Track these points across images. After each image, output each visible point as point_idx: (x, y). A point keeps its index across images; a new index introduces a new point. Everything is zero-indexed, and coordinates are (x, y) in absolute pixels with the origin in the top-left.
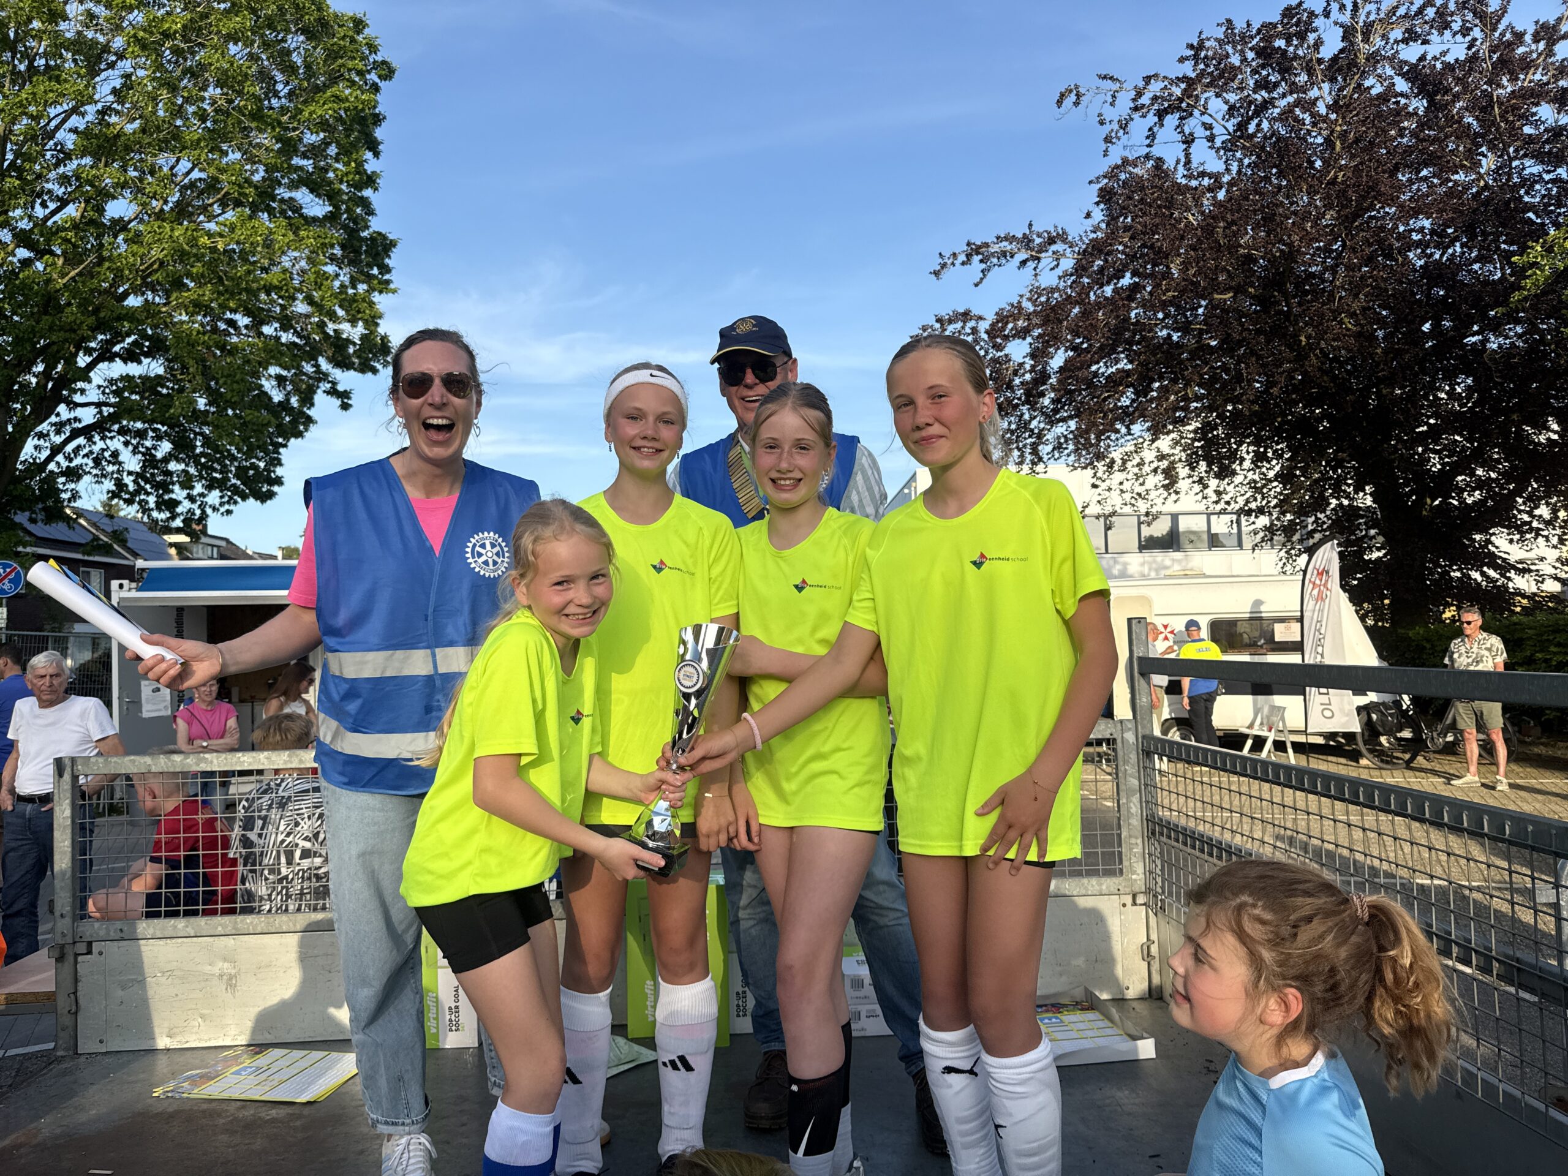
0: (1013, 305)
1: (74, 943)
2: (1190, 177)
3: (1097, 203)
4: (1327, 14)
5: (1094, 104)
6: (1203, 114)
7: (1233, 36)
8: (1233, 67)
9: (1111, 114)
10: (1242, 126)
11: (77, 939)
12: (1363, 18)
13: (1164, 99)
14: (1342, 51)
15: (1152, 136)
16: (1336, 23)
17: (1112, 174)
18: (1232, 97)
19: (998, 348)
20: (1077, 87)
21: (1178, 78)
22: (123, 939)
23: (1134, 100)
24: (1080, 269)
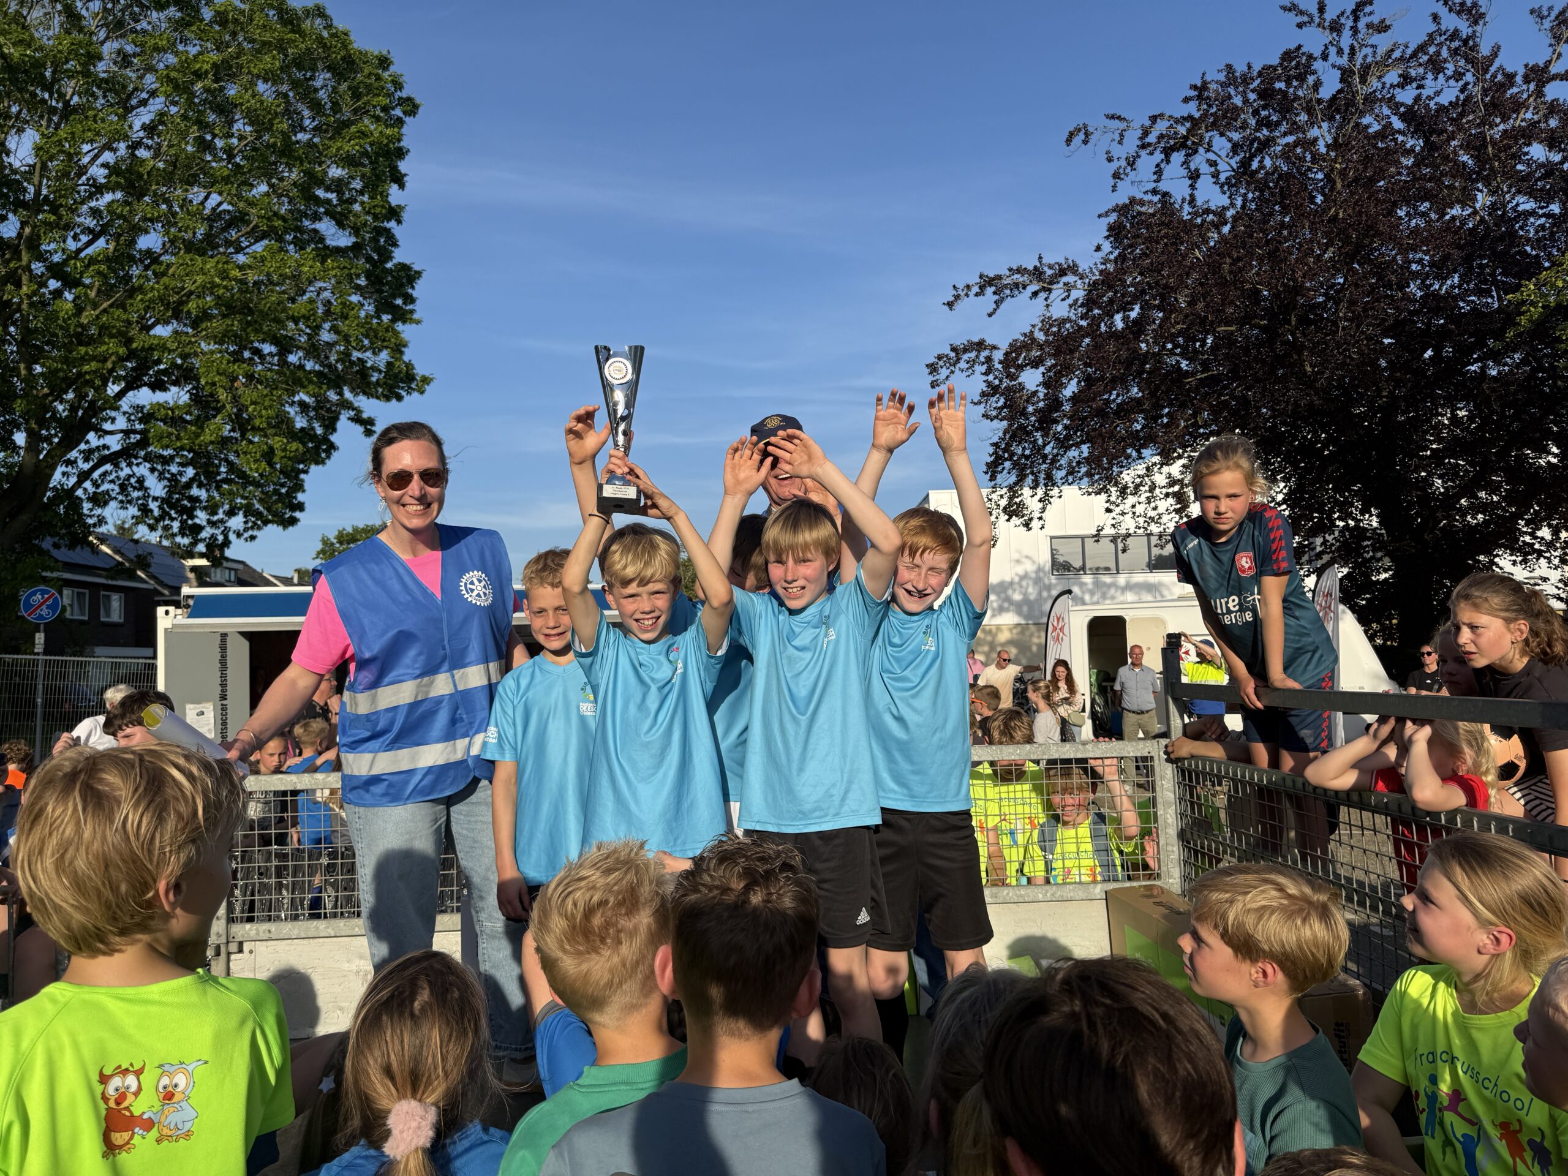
0: (1025, 335)
1: (228, 943)
2: (1197, 215)
3: (1107, 237)
4: (1325, 57)
6: (1208, 150)
7: (1234, 79)
8: (1236, 108)
9: (1118, 151)
10: (1245, 164)
11: (230, 940)
12: (1359, 60)
13: (1169, 137)
14: (1340, 91)
15: (1159, 172)
16: (1334, 66)
17: (1122, 210)
18: (1236, 136)
19: (1012, 377)
20: (1085, 126)
21: (1183, 118)
22: (271, 939)
23: (1141, 139)
24: (1090, 302)
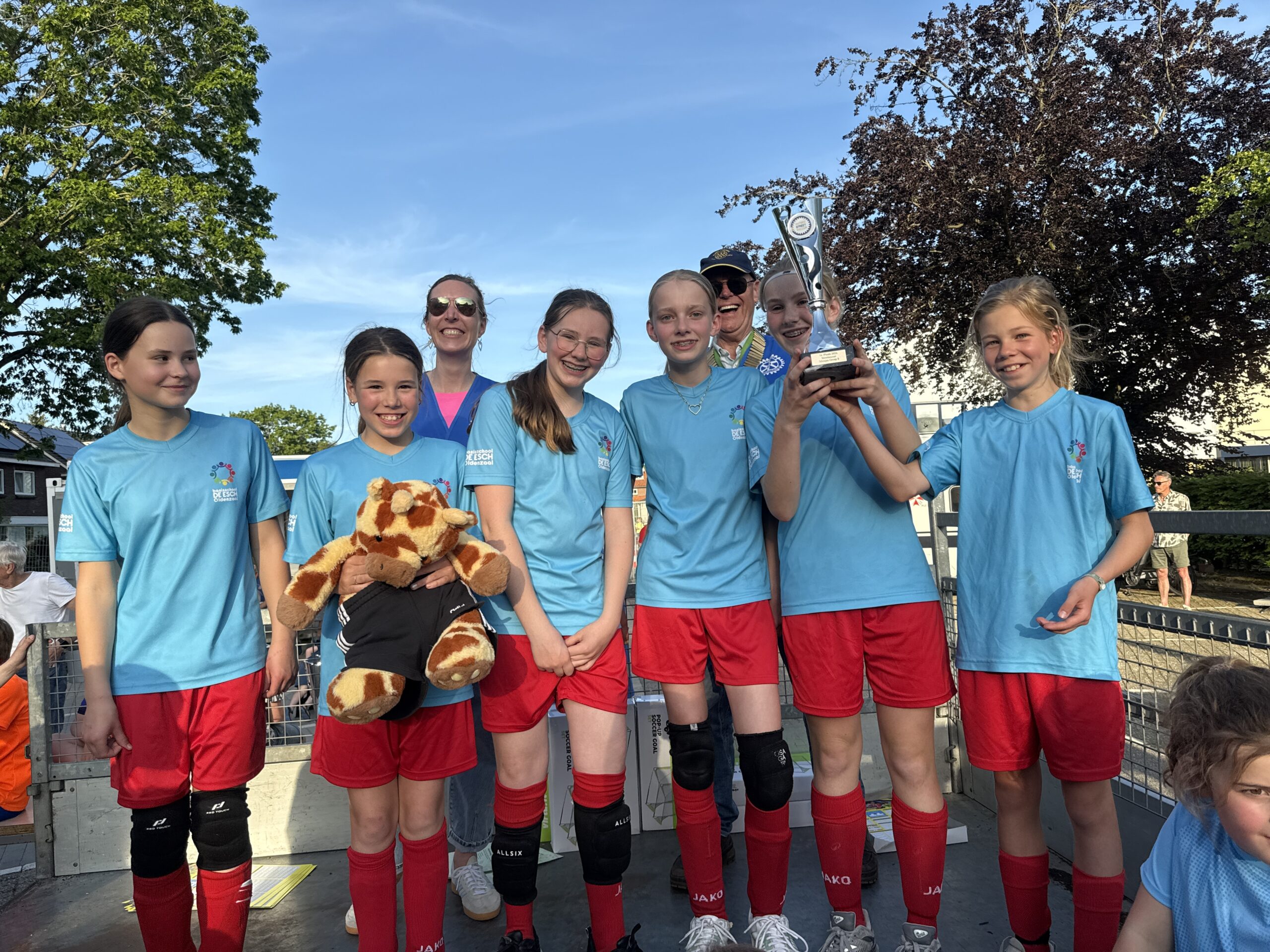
1: (49, 782)
2: (926, 132)
3: (851, 152)
5: (846, 72)
6: (933, 79)
7: (955, 17)
8: (957, 43)
9: (860, 81)
10: (965, 89)
11: (52, 779)
13: (902, 68)
14: (1042, 28)
15: (893, 98)
16: (1038, 5)
17: (861, 131)
18: (956, 67)
20: (832, 59)
21: (913, 51)
22: (91, 777)
23: (878, 69)
24: (838, 207)
